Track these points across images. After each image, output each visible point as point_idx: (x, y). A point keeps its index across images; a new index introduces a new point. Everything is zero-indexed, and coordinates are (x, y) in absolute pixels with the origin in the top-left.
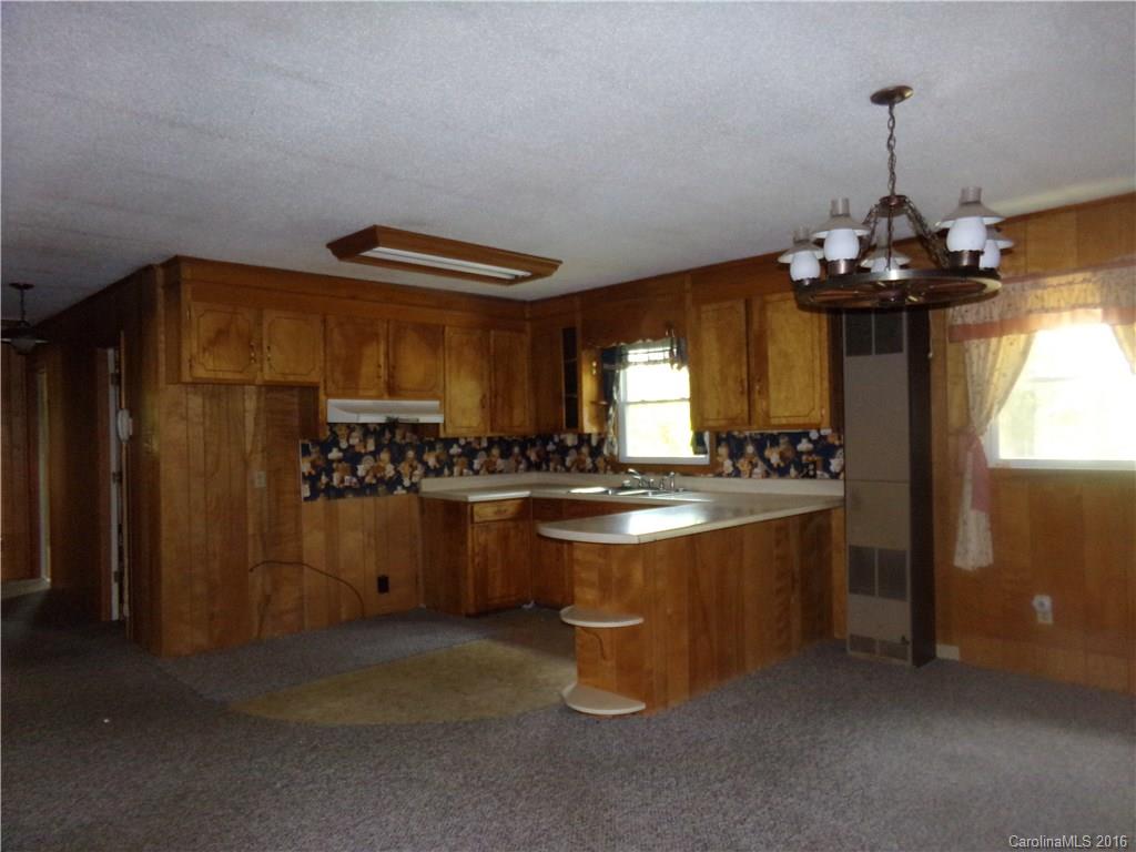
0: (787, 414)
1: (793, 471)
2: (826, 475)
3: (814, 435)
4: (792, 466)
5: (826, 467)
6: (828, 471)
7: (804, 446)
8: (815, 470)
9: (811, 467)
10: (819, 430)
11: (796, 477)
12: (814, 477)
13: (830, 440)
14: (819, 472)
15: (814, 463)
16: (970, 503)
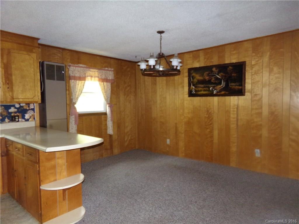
0: (22, 98)
1: (7, 120)
2: (24, 120)
3: (17, 106)
4: (6, 118)
5: (23, 117)
6: (24, 118)
7: (12, 110)
8: (18, 118)
9: (17, 118)
10: (20, 104)
11: (9, 122)
12: (18, 121)
13: (25, 108)
14: (20, 119)
15: (18, 116)
16: (74, 124)
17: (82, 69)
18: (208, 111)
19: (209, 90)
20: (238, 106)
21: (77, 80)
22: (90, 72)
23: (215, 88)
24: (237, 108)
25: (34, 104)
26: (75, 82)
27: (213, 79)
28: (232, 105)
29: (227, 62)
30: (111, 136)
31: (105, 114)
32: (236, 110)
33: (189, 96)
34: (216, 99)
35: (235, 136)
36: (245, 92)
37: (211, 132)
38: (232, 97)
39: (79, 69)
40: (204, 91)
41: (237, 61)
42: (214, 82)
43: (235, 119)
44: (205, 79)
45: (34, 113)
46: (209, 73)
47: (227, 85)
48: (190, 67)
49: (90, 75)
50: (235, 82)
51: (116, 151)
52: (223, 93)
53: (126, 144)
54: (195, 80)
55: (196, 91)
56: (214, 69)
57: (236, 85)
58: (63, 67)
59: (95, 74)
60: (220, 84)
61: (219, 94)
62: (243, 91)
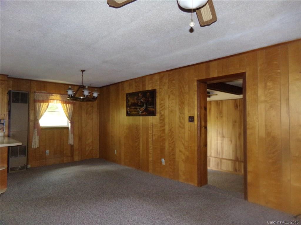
16: (36, 135)
17: (45, 94)
18: (137, 128)
19: (137, 111)
20: (153, 124)
21: (41, 103)
22: (52, 96)
23: (140, 109)
24: (152, 126)
25: (4, 120)
26: (40, 104)
27: (139, 103)
28: (149, 123)
29: (147, 89)
30: (72, 146)
31: (67, 128)
32: (151, 127)
33: (127, 116)
34: (141, 118)
35: (152, 148)
36: (156, 113)
37: (139, 144)
38: (150, 117)
39: (43, 94)
40: (135, 111)
41: (152, 89)
42: (140, 105)
43: (152, 135)
44: (135, 102)
45: (4, 126)
46: (137, 98)
47: (147, 107)
48: (127, 92)
49: (52, 99)
50: (151, 105)
51: (76, 158)
52: (144, 113)
53: (87, 153)
54: (130, 103)
55: (130, 112)
56: (140, 95)
57: (151, 108)
58: (27, 93)
59: (57, 98)
60: (143, 106)
61: (142, 114)
62: (155, 112)
